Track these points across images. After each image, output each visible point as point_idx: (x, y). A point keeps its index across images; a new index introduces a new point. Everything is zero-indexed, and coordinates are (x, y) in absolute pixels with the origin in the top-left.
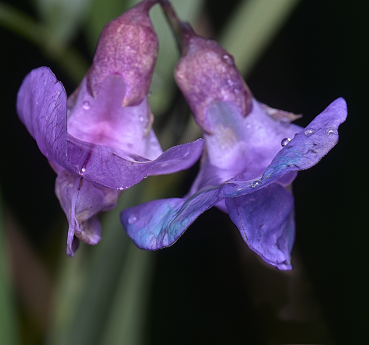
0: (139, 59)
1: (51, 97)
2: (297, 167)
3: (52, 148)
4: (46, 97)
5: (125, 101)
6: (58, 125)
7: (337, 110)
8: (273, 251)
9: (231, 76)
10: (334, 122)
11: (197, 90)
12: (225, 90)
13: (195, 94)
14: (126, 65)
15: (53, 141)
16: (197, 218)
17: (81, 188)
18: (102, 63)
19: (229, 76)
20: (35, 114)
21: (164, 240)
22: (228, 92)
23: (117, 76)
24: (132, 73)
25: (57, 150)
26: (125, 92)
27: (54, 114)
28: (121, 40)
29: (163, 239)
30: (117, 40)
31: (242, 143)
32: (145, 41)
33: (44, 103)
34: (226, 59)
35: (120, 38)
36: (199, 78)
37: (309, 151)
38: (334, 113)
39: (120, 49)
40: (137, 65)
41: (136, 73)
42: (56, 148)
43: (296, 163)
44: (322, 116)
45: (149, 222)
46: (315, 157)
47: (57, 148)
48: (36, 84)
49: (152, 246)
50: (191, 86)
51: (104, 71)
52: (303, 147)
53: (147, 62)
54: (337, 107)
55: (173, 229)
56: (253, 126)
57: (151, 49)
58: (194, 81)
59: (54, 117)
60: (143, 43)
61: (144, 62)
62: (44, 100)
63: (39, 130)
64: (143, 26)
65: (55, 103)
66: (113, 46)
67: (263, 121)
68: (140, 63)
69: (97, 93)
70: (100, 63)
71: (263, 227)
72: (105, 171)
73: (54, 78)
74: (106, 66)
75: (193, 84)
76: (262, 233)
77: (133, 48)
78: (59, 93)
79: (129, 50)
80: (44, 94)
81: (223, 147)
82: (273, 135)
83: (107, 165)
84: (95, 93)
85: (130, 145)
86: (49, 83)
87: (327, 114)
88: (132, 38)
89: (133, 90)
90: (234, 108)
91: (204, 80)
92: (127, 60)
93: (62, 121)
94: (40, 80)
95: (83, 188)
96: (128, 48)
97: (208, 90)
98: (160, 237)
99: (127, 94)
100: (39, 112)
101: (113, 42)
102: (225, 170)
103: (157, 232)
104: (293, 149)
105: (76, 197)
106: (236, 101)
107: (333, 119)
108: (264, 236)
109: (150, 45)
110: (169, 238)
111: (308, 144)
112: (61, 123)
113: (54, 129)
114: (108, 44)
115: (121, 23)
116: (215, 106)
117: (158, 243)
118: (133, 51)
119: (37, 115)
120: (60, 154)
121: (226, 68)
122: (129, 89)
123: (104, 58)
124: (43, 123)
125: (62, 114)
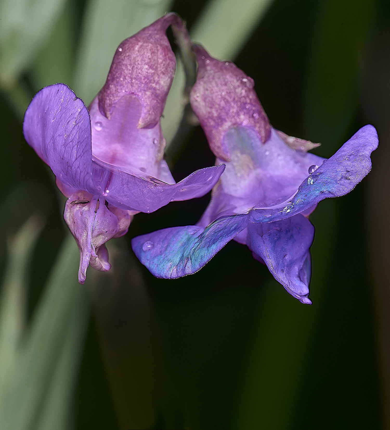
0: (156, 78)
1: (71, 115)
2: (331, 193)
3: (71, 168)
4: (63, 115)
5: (141, 123)
6: (79, 143)
7: (367, 137)
8: (296, 283)
9: (251, 100)
10: (366, 149)
11: (215, 114)
12: (244, 114)
13: (212, 118)
14: (143, 85)
15: (73, 160)
16: (227, 244)
17: (98, 211)
18: (117, 82)
19: (248, 101)
20: (50, 133)
21: (186, 268)
22: (247, 117)
23: (134, 96)
24: (148, 93)
25: (78, 170)
26: (140, 114)
27: (75, 131)
28: (139, 59)
29: (185, 266)
30: (134, 58)
31: (259, 171)
32: (164, 60)
33: (62, 120)
34: (245, 82)
35: (138, 56)
36: (217, 101)
37: (342, 178)
38: (365, 140)
39: (137, 68)
40: (154, 85)
41: (153, 93)
42: (76, 167)
43: (330, 190)
44: (352, 143)
45: (166, 249)
46: (350, 184)
47: (79, 167)
48: (51, 100)
49: (171, 274)
50: (209, 110)
51: (119, 91)
52: (334, 174)
53: (164, 82)
54: (367, 134)
55: (199, 256)
56: (271, 154)
57: (169, 69)
58: (212, 104)
59: (75, 135)
60: (162, 63)
61: (162, 82)
62: (62, 117)
63: (55, 149)
64: (161, 45)
65: (75, 120)
66: (130, 65)
67: (281, 148)
68: (158, 83)
69: (111, 114)
70: (115, 82)
71: (287, 258)
72: (127, 193)
73: (73, 95)
74: (121, 85)
75: (211, 108)
76: (286, 264)
77: (151, 67)
78: (79, 110)
79: (147, 69)
80: (62, 111)
81: (239, 175)
82: (292, 163)
83: (128, 187)
84: (108, 114)
85: (143, 169)
86: (67, 100)
87: (357, 141)
88: (150, 57)
89: (149, 111)
90: (253, 134)
91: (223, 103)
92: (144, 79)
93: (86, 138)
94: (55, 97)
95: (100, 212)
96: (146, 67)
97: (227, 114)
98: (181, 264)
99: (143, 115)
100: (55, 130)
101: (130, 61)
102: (241, 199)
103: (177, 260)
104: (324, 175)
105: (93, 220)
106: (255, 126)
107: (365, 146)
108: (287, 267)
109: (168, 65)
110: (193, 266)
111: (341, 171)
112: (84, 140)
113: (74, 148)
114: (125, 63)
115: (139, 41)
116: (233, 131)
117: (179, 270)
118: (151, 71)
119: (52, 133)
120: (82, 174)
121: (246, 91)
122: (145, 110)
123: (120, 77)
124: (60, 141)
125: (84, 132)
